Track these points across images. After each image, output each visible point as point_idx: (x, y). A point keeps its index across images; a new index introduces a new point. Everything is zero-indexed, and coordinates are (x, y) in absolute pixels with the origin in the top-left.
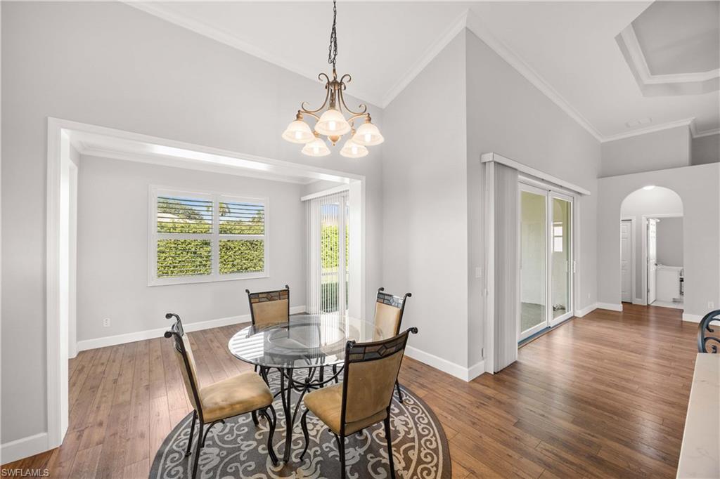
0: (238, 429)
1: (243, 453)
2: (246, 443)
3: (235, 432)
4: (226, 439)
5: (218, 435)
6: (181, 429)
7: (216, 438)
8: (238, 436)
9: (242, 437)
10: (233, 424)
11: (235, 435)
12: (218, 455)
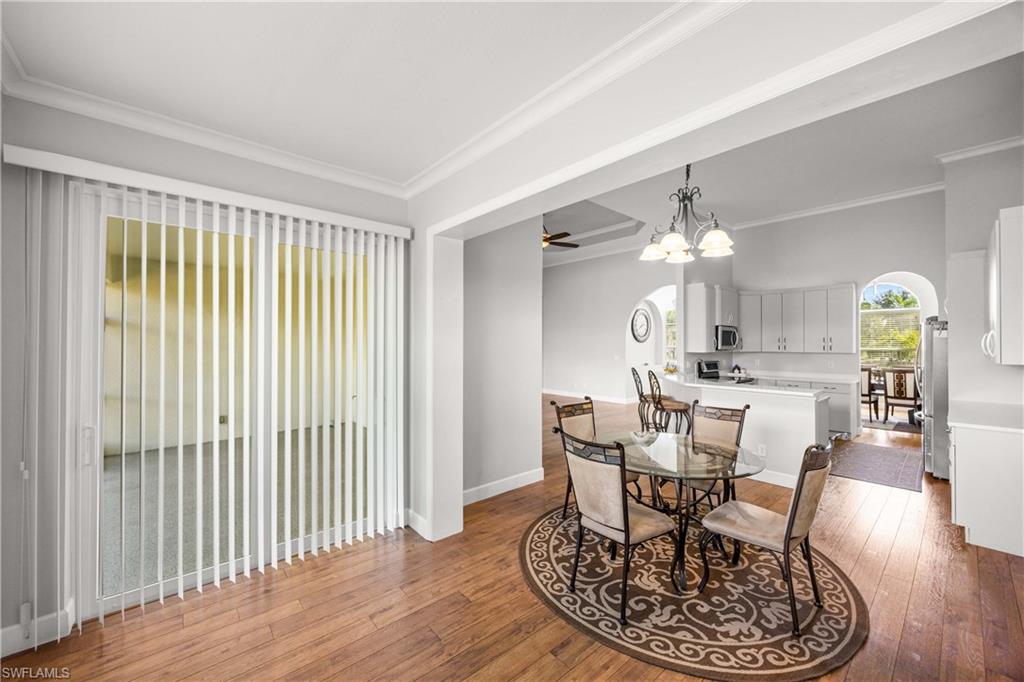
0: (722, 605)
1: (746, 589)
2: (733, 591)
3: (727, 605)
4: (744, 610)
5: (747, 621)
6: (778, 671)
7: (751, 621)
8: (729, 601)
9: (729, 597)
10: (718, 614)
11: (731, 605)
12: (769, 607)
